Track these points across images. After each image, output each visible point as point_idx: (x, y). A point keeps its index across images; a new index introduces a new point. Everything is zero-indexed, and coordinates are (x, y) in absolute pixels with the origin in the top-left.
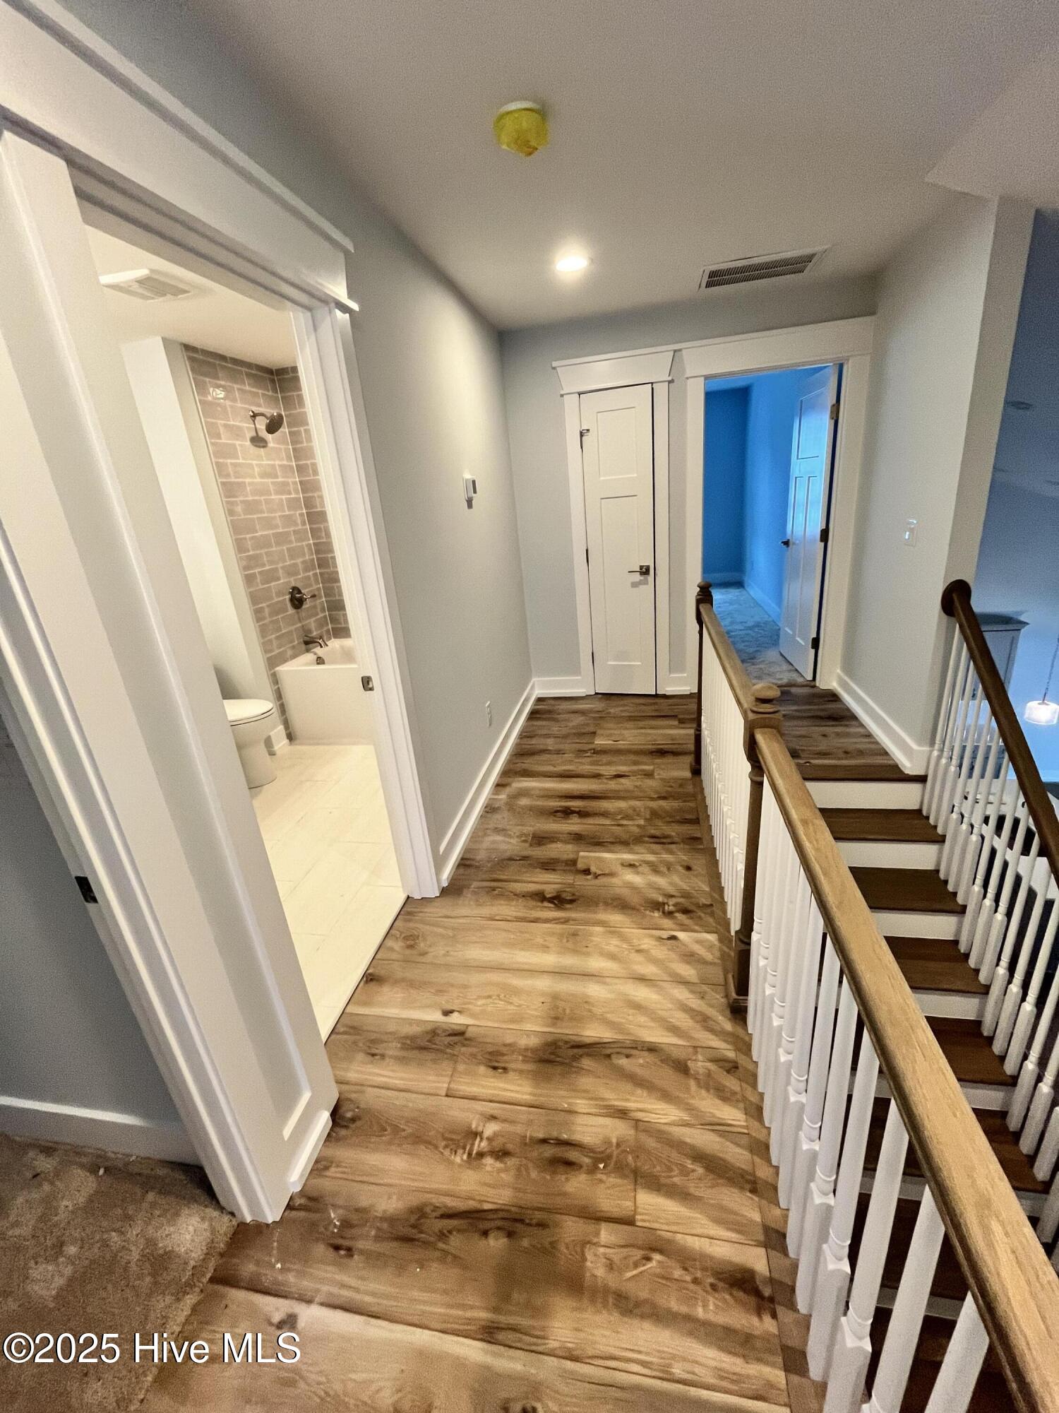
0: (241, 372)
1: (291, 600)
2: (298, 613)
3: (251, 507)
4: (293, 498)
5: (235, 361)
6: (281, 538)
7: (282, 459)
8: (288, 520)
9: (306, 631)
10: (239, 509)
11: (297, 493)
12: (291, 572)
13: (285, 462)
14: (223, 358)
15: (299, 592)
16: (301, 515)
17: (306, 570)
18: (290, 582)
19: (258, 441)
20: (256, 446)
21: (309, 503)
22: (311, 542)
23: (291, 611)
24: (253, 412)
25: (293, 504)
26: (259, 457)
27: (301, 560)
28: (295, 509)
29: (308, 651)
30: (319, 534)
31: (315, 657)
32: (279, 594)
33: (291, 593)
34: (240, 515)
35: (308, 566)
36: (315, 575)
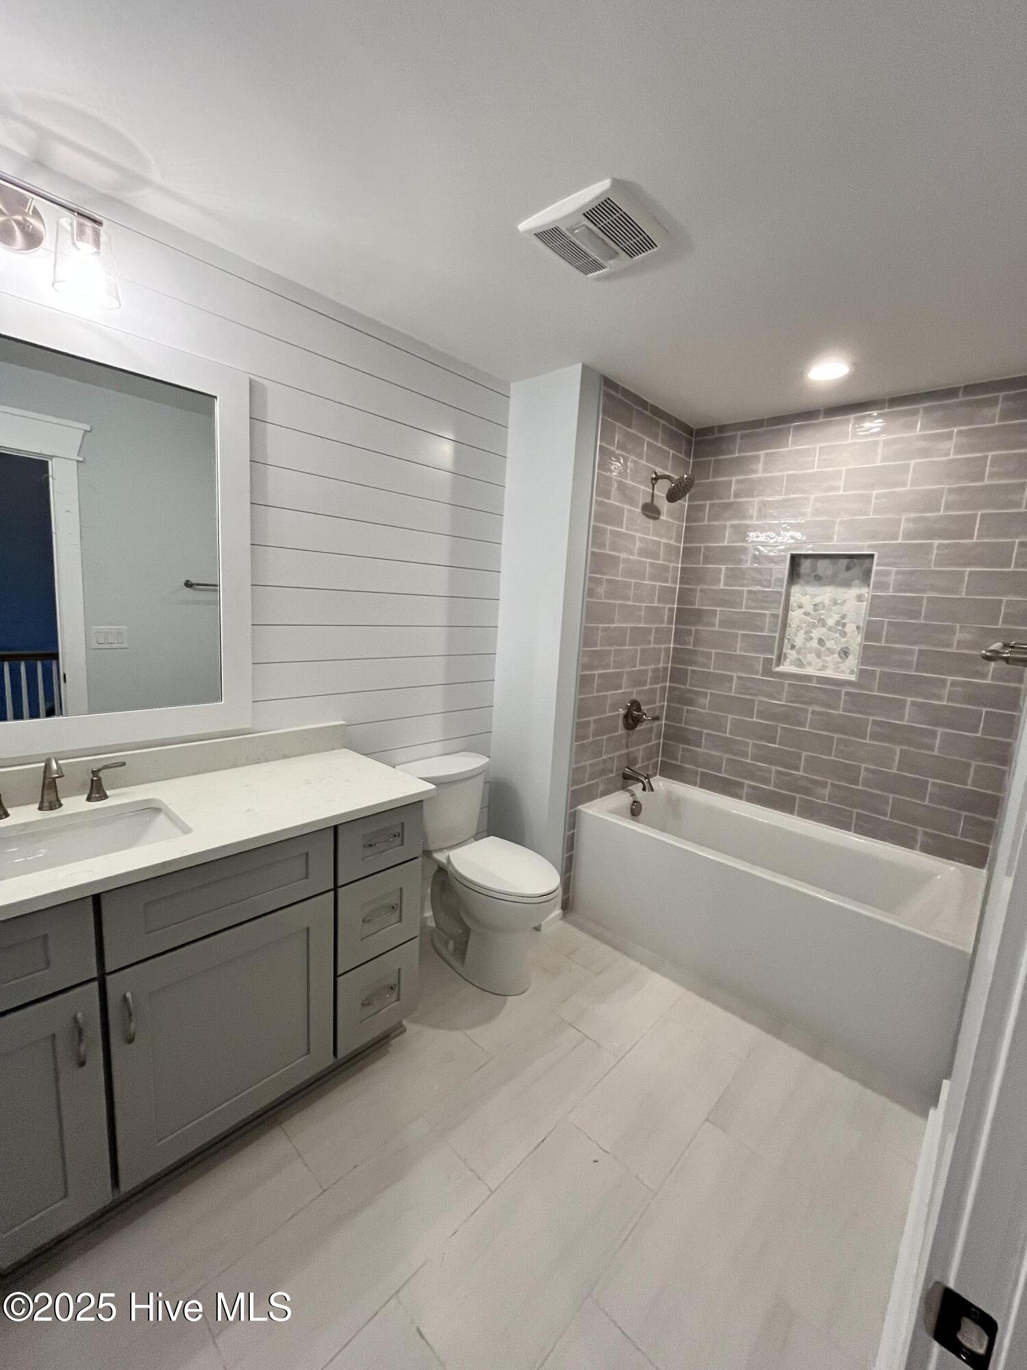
0: (657, 424)
1: (626, 717)
2: (628, 735)
3: (617, 590)
4: (668, 587)
5: (656, 411)
6: (640, 635)
7: (670, 538)
8: (654, 613)
9: (631, 760)
10: (601, 590)
11: (675, 582)
12: (637, 681)
13: (672, 542)
14: (644, 404)
15: (639, 709)
16: (671, 610)
17: (656, 680)
18: (632, 693)
19: (651, 510)
20: (644, 514)
21: (684, 596)
22: (672, 646)
23: (621, 731)
24: (656, 473)
25: (665, 594)
26: (645, 530)
27: (653, 667)
28: (666, 602)
29: (624, 788)
30: (686, 638)
31: (631, 799)
32: (614, 707)
33: (629, 709)
34: (600, 598)
35: (658, 676)
36: (664, 689)
